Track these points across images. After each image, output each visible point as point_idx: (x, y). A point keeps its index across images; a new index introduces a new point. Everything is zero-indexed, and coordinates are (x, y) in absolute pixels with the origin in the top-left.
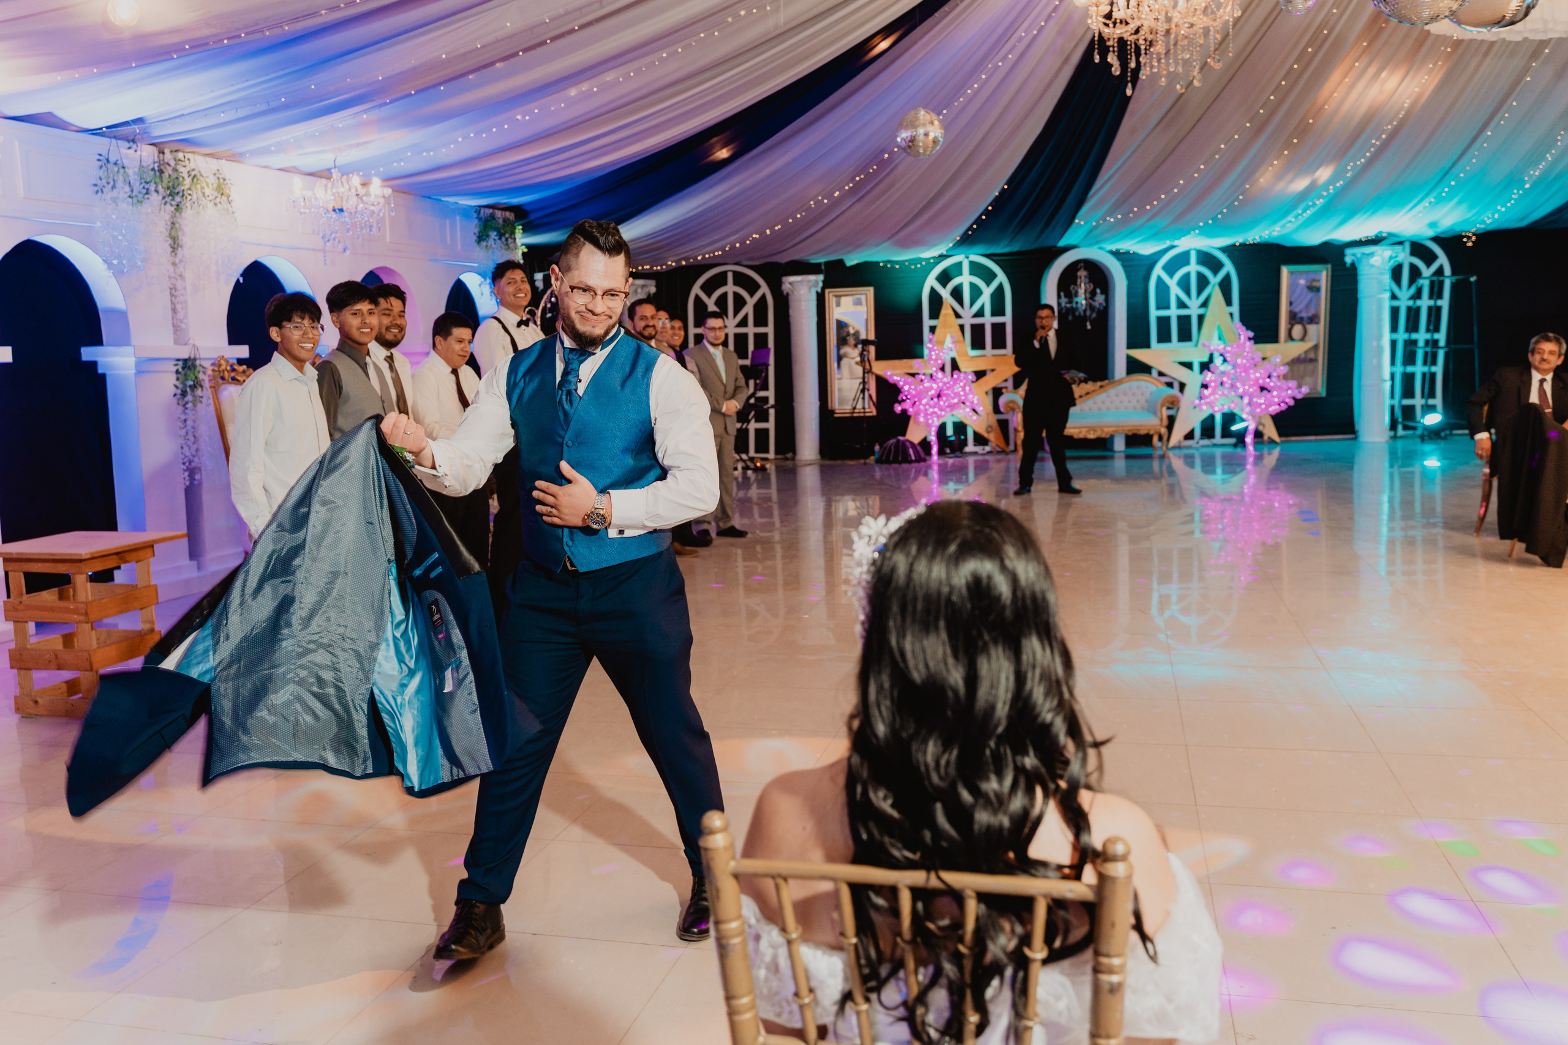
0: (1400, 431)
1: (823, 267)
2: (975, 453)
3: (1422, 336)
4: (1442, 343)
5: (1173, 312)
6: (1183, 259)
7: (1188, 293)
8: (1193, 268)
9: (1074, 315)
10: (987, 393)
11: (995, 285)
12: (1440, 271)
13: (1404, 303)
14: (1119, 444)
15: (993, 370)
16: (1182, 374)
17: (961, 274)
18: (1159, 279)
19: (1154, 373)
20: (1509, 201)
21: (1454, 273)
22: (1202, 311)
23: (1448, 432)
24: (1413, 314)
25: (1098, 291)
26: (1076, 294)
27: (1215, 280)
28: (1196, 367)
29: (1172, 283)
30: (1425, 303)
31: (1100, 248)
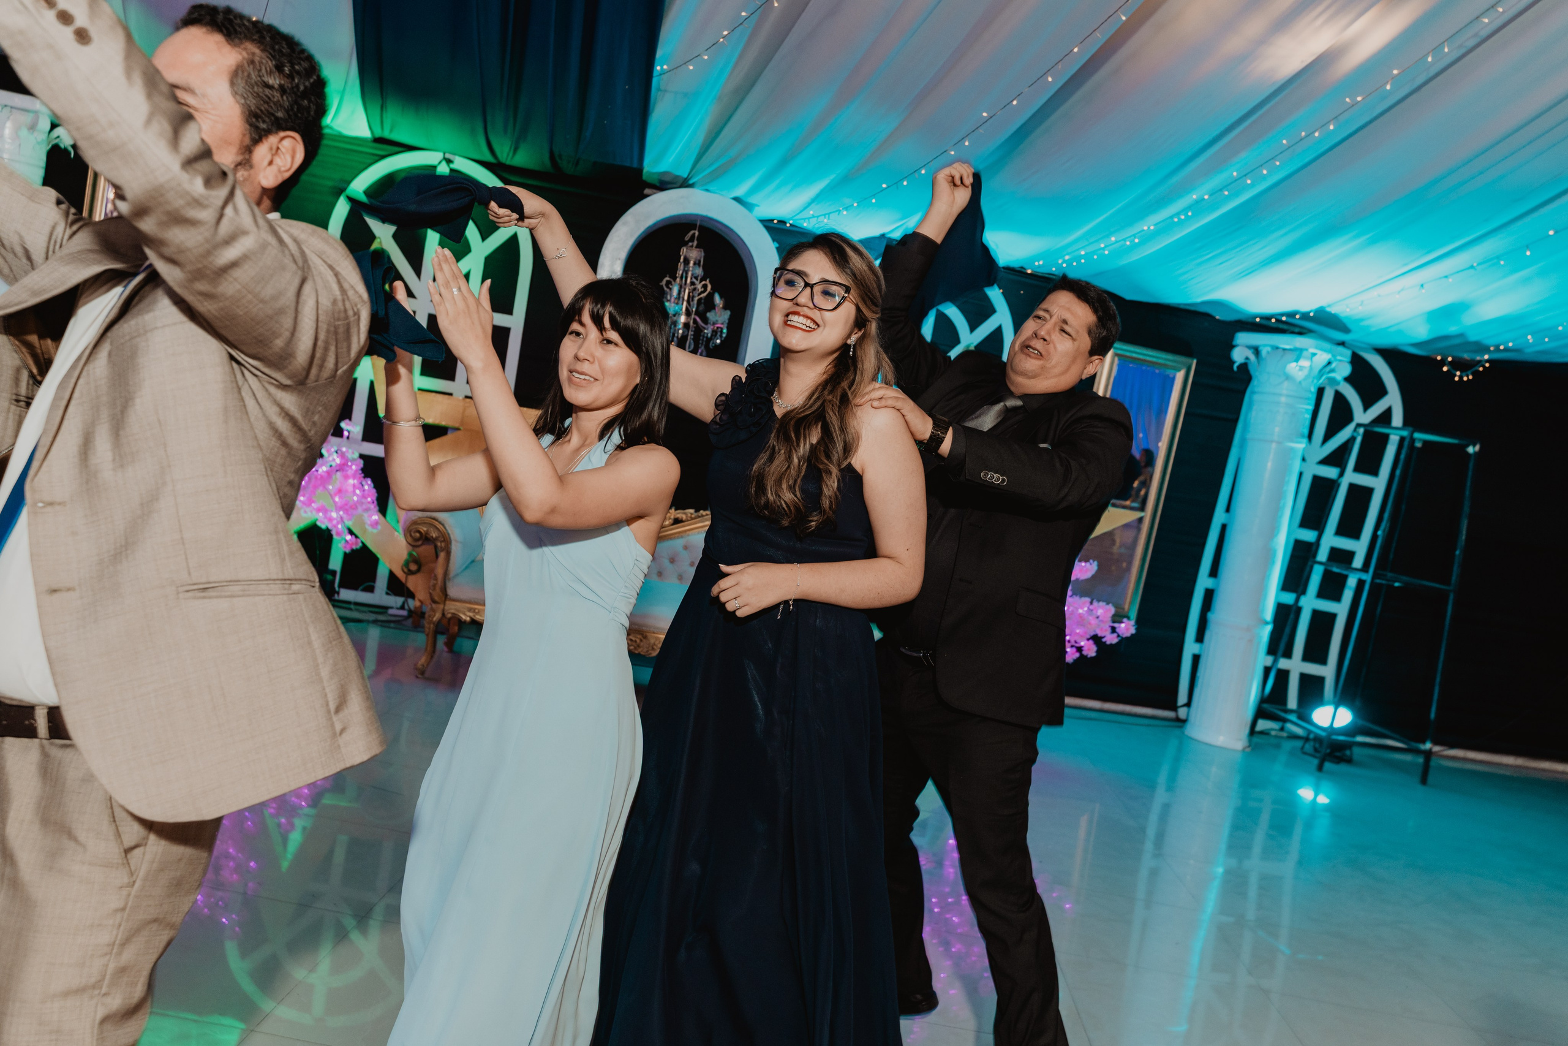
3: (1327, 540)
4: (1359, 561)
11: (499, 238)
13: (1315, 470)
25: (718, 300)
30: (1347, 477)
31: (736, 199)
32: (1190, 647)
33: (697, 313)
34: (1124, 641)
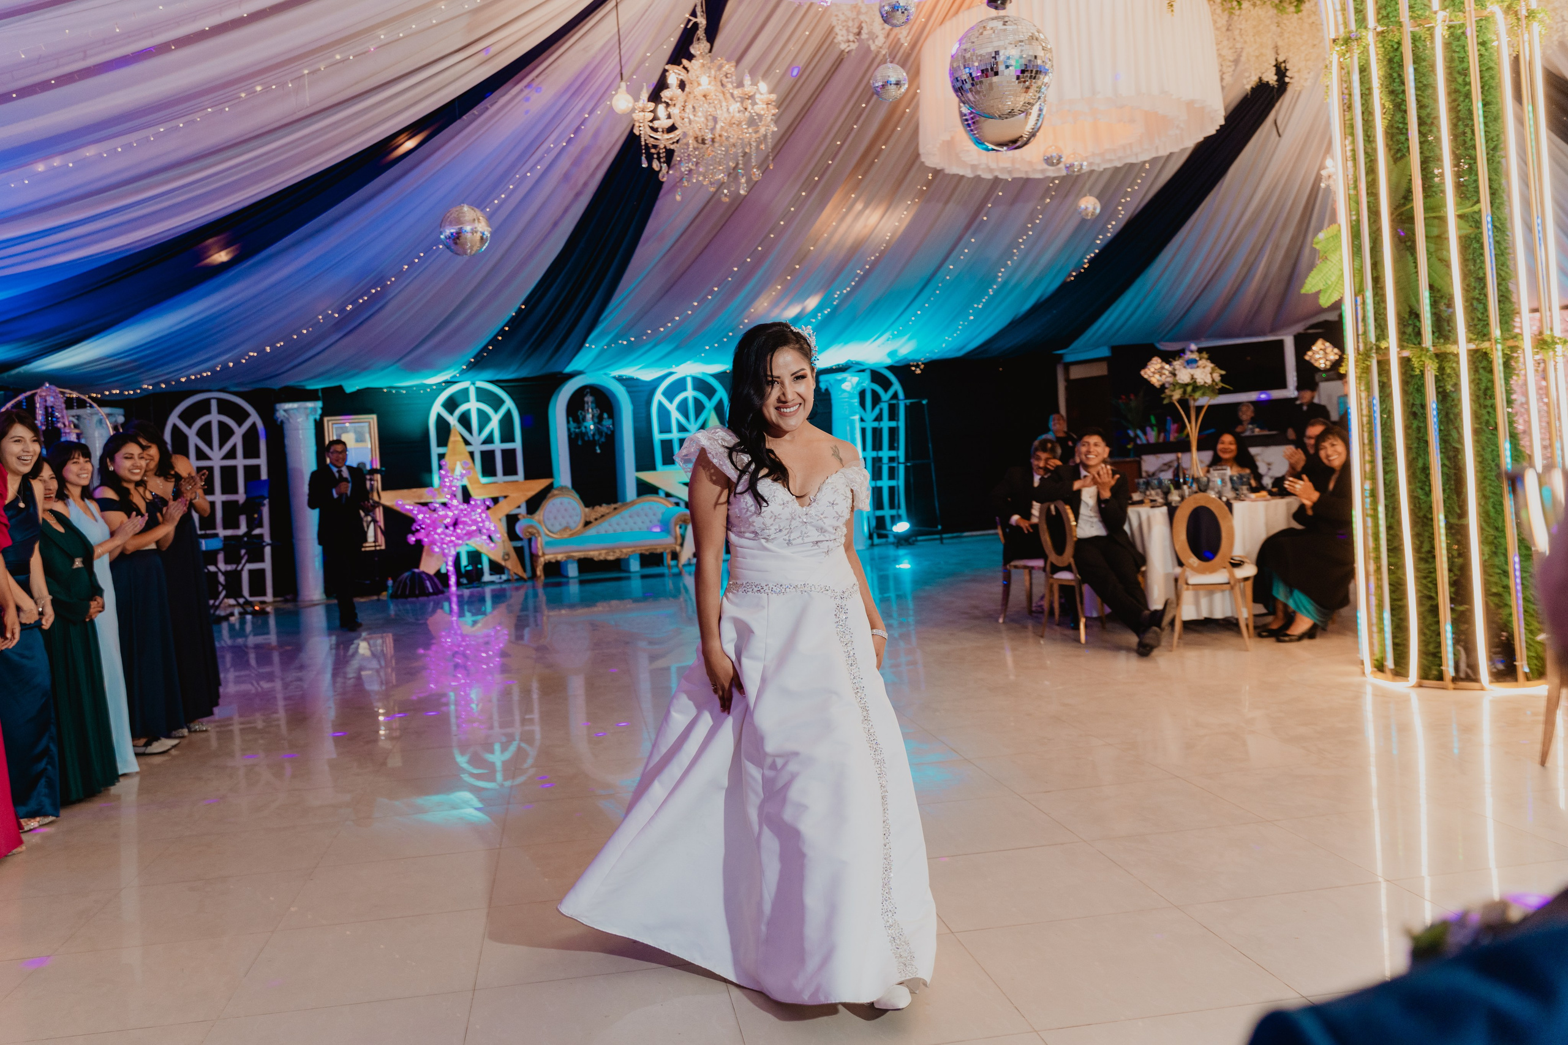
0: (876, 540)
1: (320, 394)
2: (492, 582)
3: (885, 454)
4: (902, 459)
5: (675, 435)
6: (679, 386)
7: (687, 417)
8: (690, 393)
9: (583, 440)
10: (500, 520)
11: (503, 411)
12: (895, 396)
13: (870, 425)
14: (635, 566)
15: (505, 497)
17: (468, 401)
18: (660, 404)
19: (662, 494)
20: (955, 332)
21: (907, 397)
23: (914, 538)
24: (877, 433)
25: (605, 415)
26: (584, 419)
27: (710, 405)
29: (672, 407)
30: (886, 424)
31: (605, 374)
33: (598, 423)
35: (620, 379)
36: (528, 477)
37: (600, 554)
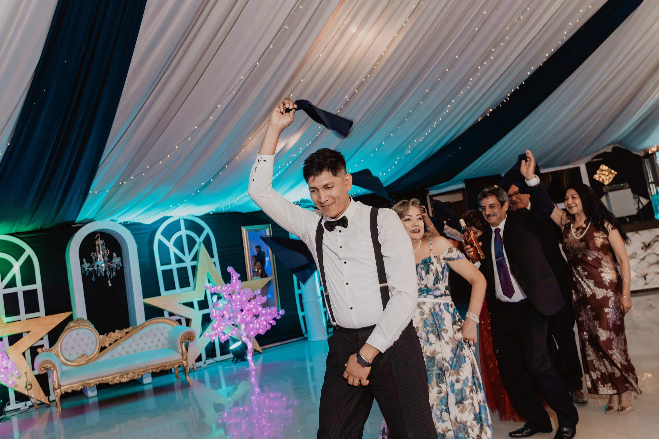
5: (174, 266)
6: (175, 227)
7: (183, 252)
8: (183, 232)
9: (96, 276)
10: (24, 354)
11: (23, 258)
15: (28, 332)
16: (187, 312)
18: (160, 242)
19: (166, 314)
22: (194, 263)
25: (115, 255)
26: (96, 258)
27: (199, 240)
28: (196, 305)
29: (170, 244)
31: (112, 220)
32: (301, 314)
33: (108, 261)
34: (283, 317)
35: (126, 225)
36: (49, 312)
37: (114, 378)
